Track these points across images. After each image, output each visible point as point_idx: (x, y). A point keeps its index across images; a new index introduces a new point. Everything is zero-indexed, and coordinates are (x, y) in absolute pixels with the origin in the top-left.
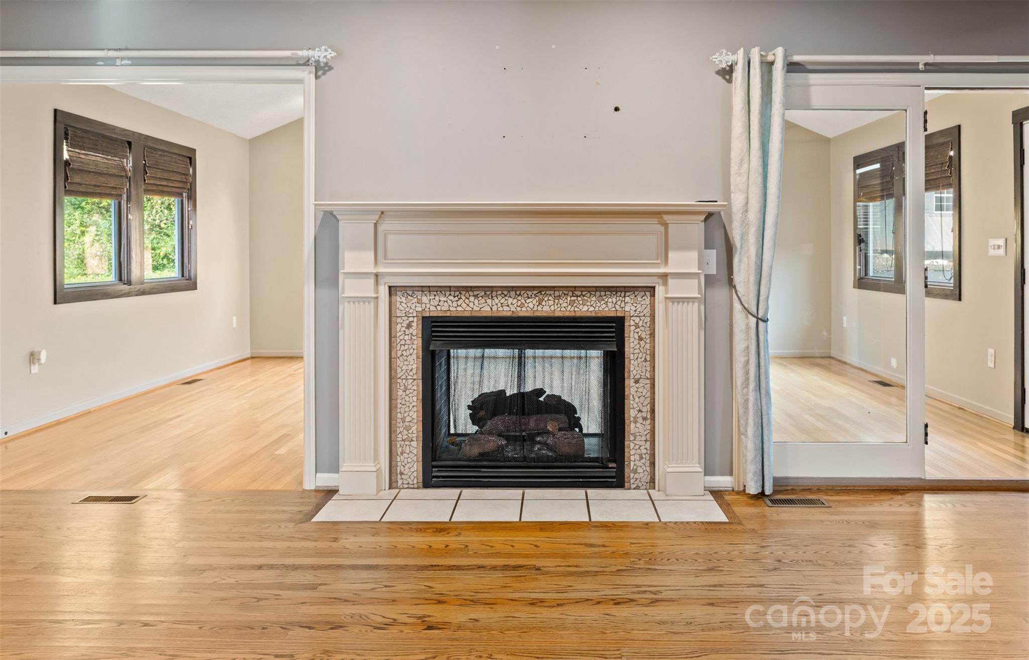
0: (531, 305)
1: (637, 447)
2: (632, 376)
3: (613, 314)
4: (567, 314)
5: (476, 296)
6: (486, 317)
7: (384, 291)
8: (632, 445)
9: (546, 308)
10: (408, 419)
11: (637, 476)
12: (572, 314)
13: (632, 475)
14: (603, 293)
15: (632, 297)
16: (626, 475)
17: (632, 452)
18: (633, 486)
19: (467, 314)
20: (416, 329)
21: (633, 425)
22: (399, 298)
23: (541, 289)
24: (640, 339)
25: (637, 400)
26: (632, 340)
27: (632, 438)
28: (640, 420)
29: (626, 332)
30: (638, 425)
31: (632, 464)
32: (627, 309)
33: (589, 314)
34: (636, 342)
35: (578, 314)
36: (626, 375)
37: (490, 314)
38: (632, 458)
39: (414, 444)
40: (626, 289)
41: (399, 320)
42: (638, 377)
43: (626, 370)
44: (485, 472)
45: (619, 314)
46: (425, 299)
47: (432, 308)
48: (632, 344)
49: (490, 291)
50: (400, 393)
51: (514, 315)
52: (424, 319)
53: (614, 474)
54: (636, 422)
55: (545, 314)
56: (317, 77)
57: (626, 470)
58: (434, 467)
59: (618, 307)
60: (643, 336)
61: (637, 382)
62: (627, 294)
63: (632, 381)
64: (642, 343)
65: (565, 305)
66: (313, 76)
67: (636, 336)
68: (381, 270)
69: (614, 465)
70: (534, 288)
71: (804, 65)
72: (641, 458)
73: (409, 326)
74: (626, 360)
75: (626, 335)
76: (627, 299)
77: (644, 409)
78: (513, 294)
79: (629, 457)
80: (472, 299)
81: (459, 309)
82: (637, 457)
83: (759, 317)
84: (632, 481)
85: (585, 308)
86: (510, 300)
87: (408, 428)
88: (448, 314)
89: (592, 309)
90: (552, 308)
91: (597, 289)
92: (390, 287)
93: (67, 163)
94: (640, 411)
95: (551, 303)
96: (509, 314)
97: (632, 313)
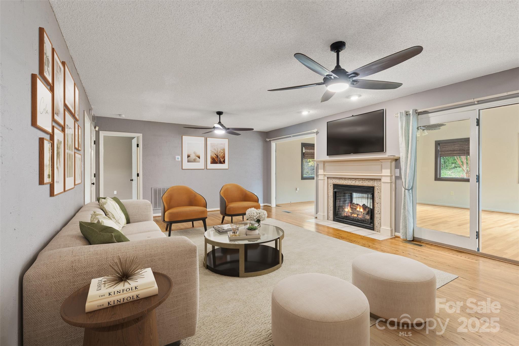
0: (354, 183)
1: (377, 221)
2: (376, 202)
3: (372, 186)
4: (361, 185)
5: (343, 180)
6: (345, 185)
7: (326, 178)
8: (376, 220)
9: (357, 183)
10: (331, 206)
11: (377, 228)
12: (362, 185)
13: (376, 228)
14: (369, 180)
15: (376, 181)
16: (375, 227)
17: (376, 222)
18: (376, 231)
19: (341, 184)
20: (332, 187)
21: (376, 215)
22: (329, 180)
23: (355, 179)
24: (378, 193)
25: (377, 208)
26: (376, 193)
27: (376, 218)
28: (378, 214)
29: (375, 190)
30: (378, 215)
31: (376, 225)
32: (375, 184)
33: (366, 185)
34: (377, 193)
35: (364, 185)
36: (375, 201)
37: (345, 184)
38: (376, 223)
39: (332, 211)
40: (375, 179)
41: (329, 184)
42: (377, 202)
43: (375, 200)
44: (344, 220)
45: (373, 186)
46: (333, 180)
47: (335, 182)
48: (376, 194)
49: (345, 179)
50: (329, 200)
51: (350, 185)
52: (334, 184)
53: (372, 227)
54: (377, 214)
55: (356, 185)
56: (317, 135)
57: (375, 226)
58: (335, 217)
59: (373, 184)
60: (379, 192)
61: (377, 204)
62: (375, 181)
63: (376, 203)
64: (379, 194)
65: (361, 183)
66: (316, 135)
67: (377, 192)
68: (325, 174)
69: (372, 224)
70: (354, 178)
71: (428, 111)
72: (378, 224)
73: (331, 186)
74: (375, 198)
75: (375, 191)
76: (375, 182)
77: (379, 211)
78: (350, 179)
79: (375, 223)
80: (342, 180)
81: (340, 183)
82: (377, 223)
83: (406, 188)
84: (376, 229)
85: (365, 184)
86: (349, 181)
87: (331, 208)
88: (338, 184)
89: (367, 184)
90: (358, 183)
91: (368, 179)
92: (328, 177)
93: (304, 153)
94: (378, 211)
95: (358, 182)
96: (349, 184)
97: (376, 186)
